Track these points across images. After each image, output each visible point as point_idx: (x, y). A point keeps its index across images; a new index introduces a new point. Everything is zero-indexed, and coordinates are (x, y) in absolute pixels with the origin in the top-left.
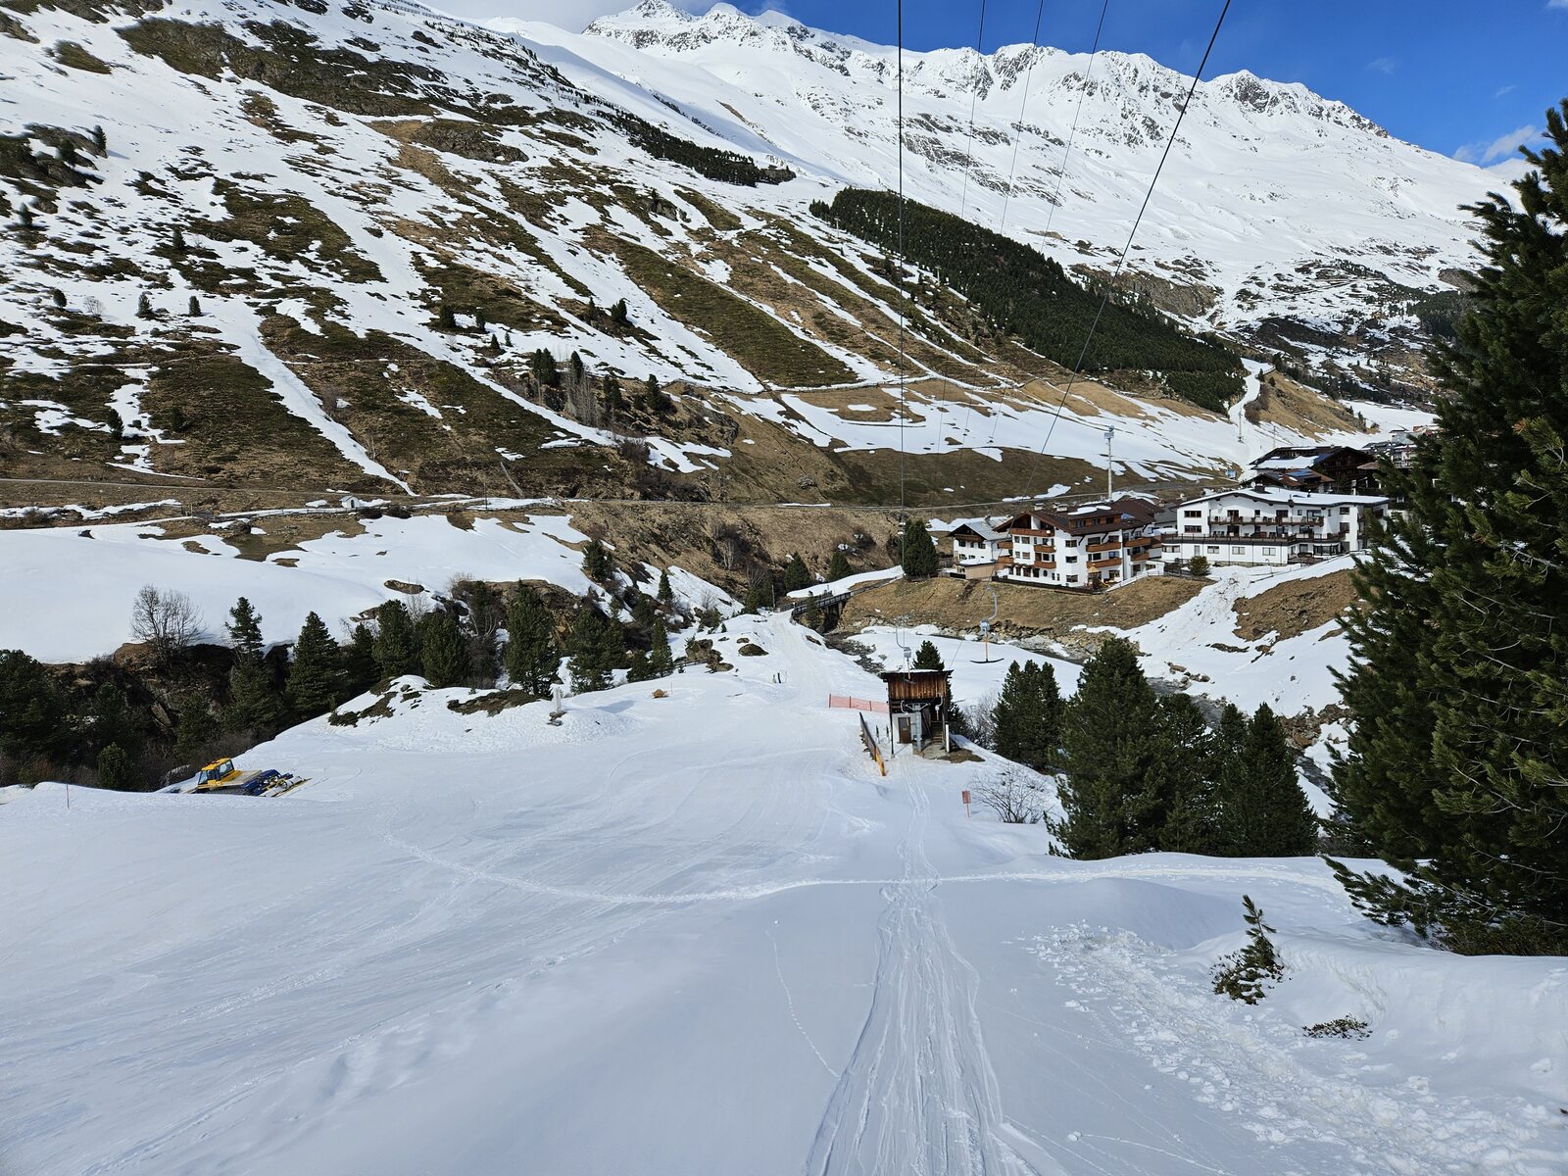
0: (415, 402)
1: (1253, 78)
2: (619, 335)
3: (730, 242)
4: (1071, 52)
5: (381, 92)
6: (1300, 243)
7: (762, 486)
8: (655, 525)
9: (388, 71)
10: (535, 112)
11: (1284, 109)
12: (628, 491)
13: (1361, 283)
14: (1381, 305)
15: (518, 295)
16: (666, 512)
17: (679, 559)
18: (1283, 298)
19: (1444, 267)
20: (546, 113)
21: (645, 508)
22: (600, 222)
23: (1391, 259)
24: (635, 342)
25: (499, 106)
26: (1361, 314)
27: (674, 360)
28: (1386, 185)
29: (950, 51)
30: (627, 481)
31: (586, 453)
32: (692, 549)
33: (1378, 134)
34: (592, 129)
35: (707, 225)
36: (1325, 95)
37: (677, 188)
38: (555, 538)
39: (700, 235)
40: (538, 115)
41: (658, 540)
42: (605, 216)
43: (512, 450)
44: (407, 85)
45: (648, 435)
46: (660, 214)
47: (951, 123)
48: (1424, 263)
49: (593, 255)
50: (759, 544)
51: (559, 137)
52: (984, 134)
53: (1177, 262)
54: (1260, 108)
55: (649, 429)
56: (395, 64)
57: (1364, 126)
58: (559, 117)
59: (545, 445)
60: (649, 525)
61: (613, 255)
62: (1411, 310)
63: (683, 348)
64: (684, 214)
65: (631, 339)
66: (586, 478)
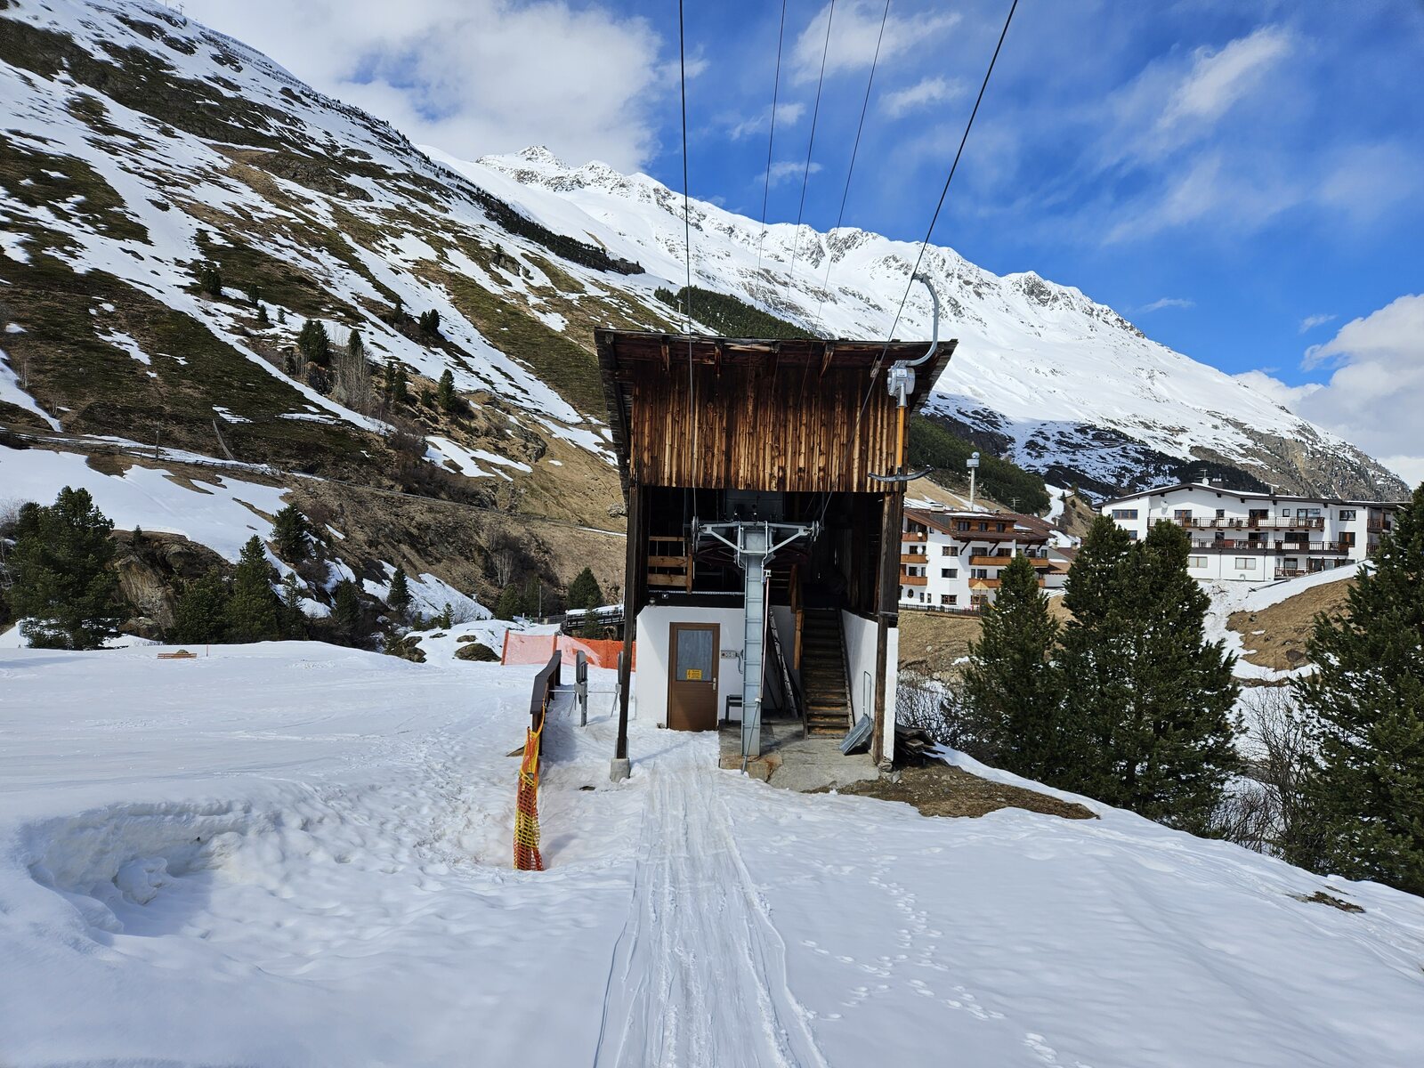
0: (119, 343)
1: (1038, 278)
2: (426, 344)
3: (571, 301)
4: (891, 240)
5: (230, 122)
6: (1078, 412)
7: (563, 507)
8: (414, 523)
9: (243, 108)
10: (393, 171)
11: (1063, 306)
12: (386, 482)
13: (1130, 446)
14: (1147, 466)
15: (312, 285)
16: (430, 510)
17: (439, 567)
18: (1066, 452)
19: (1194, 444)
20: (403, 174)
21: (402, 502)
22: (435, 259)
23: (1150, 432)
24: (444, 353)
25: (356, 159)
26: (1131, 471)
27: (486, 377)
28: (1144, 375)
29: (790, 226)
30: (389, 471)
31: (342, 435)
32: (458, 557)
33: (1137, 335)
34: (449, 196)
35: (550, 284)
36: (1095, 300)
37: (525, 252)
38: (251, 507)
39: (540, 291)
40: (396, 174)
41: (413, 541)
42: (443, 257)
43: (234, 412)
44: (260, 122)
45: (432, 434)
46: (503, 267)
47: (788, 280)
48: (1177, 440)
49: (419, 280)
50: (547, 564)
51: (410, 192)
52: (816, 293)
53: (976, 412)
54: (1044, 303)
55: (435, 429)
56: (253, 104)
57: (1126, 327)
58: (417, 179)
59: (287, 416)
60: (405, 522)
61: (442, 286)
62: (1172, 473)
63: (498, 369)
64: (527, 273)
65: (439, 350)
66: (332, 458)
